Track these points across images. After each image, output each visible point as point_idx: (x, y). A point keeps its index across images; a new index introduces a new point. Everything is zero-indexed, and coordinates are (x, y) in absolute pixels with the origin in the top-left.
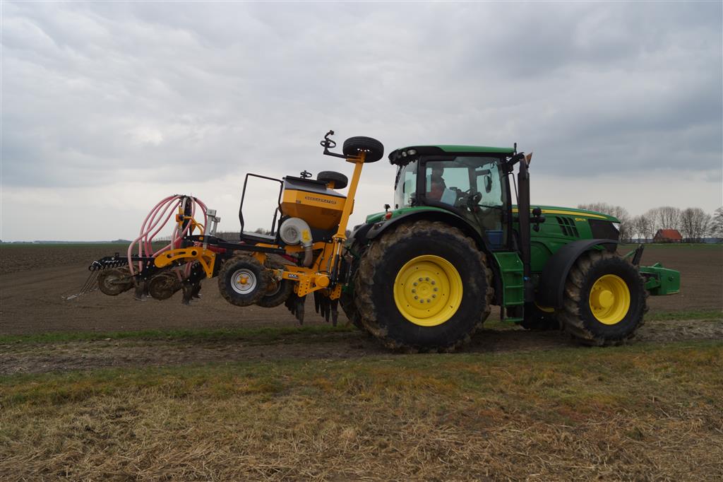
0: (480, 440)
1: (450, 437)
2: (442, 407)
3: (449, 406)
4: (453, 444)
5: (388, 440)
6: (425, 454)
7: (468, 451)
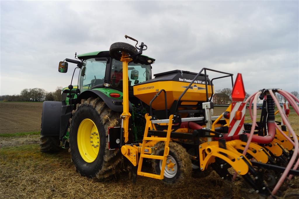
0: (50, 175)
1: (39, 175)
2: (36, 164)
3: (39, 164)
4: (40, 178)
5: (13, 179)
6: (28, 182)
7: (46, 179)
